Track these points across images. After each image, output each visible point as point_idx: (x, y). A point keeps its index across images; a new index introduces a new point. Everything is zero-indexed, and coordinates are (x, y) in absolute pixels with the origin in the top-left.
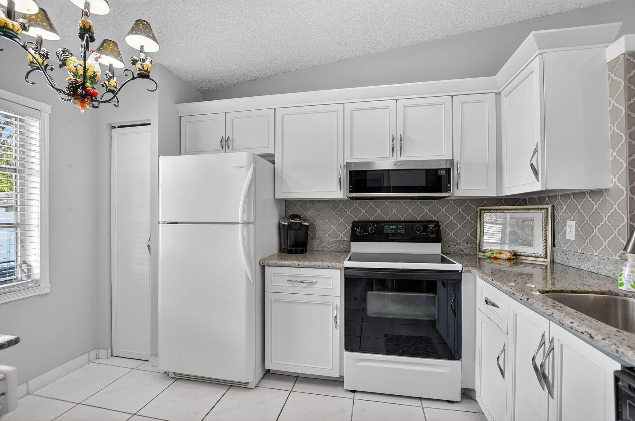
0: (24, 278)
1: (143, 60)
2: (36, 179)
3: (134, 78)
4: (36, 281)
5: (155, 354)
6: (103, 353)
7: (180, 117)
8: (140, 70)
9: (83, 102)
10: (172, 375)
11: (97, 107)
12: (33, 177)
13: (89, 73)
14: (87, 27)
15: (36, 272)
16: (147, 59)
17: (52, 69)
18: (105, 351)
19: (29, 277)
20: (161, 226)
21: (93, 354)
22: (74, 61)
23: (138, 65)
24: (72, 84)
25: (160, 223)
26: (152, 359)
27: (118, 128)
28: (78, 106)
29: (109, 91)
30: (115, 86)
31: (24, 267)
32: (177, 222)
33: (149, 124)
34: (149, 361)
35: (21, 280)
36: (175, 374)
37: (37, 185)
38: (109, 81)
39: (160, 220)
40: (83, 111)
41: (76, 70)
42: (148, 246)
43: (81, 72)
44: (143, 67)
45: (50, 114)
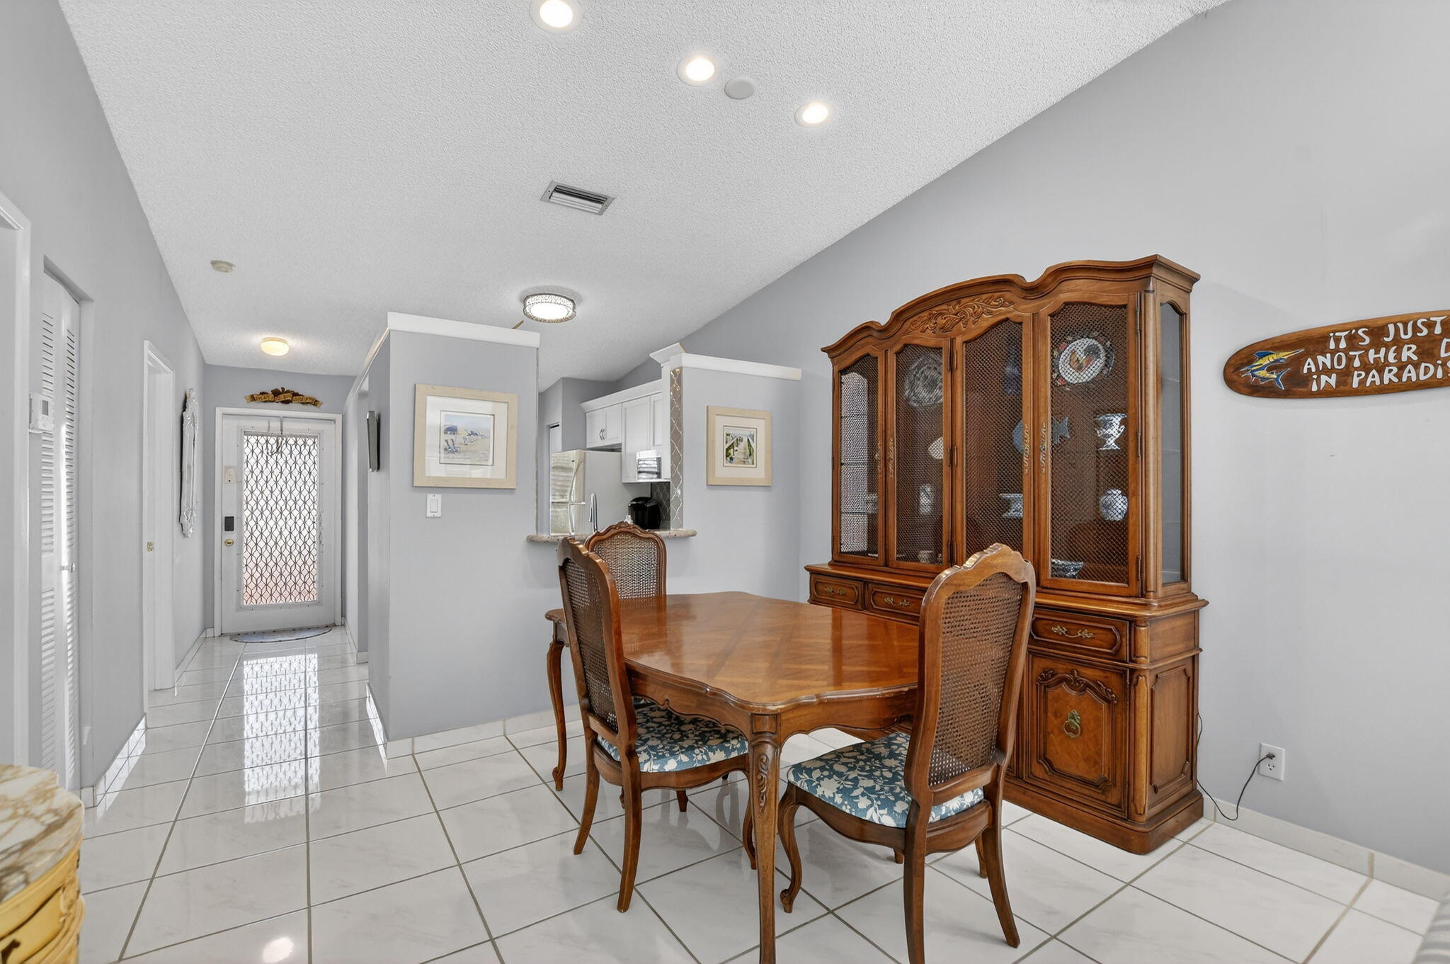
7: (585, 413)
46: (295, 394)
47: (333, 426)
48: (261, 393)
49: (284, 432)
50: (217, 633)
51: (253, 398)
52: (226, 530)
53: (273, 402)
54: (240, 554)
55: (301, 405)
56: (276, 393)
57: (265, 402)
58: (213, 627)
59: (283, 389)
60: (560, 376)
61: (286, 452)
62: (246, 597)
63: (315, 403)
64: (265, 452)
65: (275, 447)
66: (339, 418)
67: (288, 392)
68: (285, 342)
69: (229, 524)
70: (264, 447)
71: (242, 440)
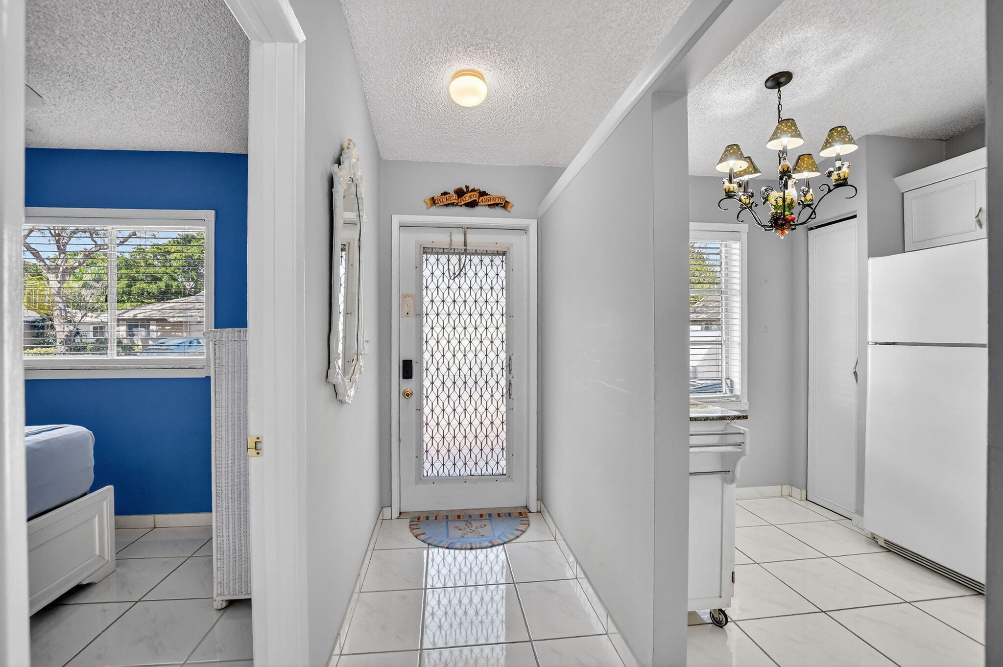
0: (728, 392)
1: (840, 168)
2: (738, 299)
3: (830, 191)
4: (737, 397)
5: (860, 512)
6: (796, 492)
7: (903, 193)
8: (836, 180)
9: (783, 230)
10: (882, 543)
11: (795, 229)
12: (735, 297)
13: (788, 201)
14: (786, 169)
15: (737, 387)
16: (843, 165)
17: (756, 205)
18: (798, 491)
19: (731, 391)
20: (870, 348)
21: (786, 489)
22: (775, 195)
23: (834, 176)
24: (774, 217)
25: (870, 343)
26: (855, 517)
27: (816, 229)
28: (779, 233)
29: (805, 206)
30: (812, 199)
31: (728, 381)
32: (894, 343)
33: (855, 216)
34: (851, 520)
35: (726, 393)
36: (886, 541)
37: (738, 305)
38: (805, 196)
39: (870, 339)
40: (783, 238)
41: (777, 203)
42: (854, 373)
43: (780, 202)
44: (839, 176)
45: (748, 233)
46: (483, 194)
47: (525, 237)
48: (442, 194)
49: (468, 248)
50: (396, 514)
51: (433, 201)
52: (404, 378)
53: (457, 205)
54: (420, 410)
55: (487, 208)
56: (460, 193)
57: (447, 205)
58: (391, 506)
59: (467, 187)
60: (864, 134)
61: (471, 274)
62: (427, 465)
63: (503, 204)
64: (447, 274)
65: (457, 267)
66: (533, 225)
67: (473, 190)
68: (480, 76)
69: (407, 370)
70: (446, 267)
71: (421, 258)
